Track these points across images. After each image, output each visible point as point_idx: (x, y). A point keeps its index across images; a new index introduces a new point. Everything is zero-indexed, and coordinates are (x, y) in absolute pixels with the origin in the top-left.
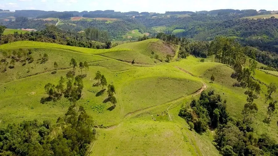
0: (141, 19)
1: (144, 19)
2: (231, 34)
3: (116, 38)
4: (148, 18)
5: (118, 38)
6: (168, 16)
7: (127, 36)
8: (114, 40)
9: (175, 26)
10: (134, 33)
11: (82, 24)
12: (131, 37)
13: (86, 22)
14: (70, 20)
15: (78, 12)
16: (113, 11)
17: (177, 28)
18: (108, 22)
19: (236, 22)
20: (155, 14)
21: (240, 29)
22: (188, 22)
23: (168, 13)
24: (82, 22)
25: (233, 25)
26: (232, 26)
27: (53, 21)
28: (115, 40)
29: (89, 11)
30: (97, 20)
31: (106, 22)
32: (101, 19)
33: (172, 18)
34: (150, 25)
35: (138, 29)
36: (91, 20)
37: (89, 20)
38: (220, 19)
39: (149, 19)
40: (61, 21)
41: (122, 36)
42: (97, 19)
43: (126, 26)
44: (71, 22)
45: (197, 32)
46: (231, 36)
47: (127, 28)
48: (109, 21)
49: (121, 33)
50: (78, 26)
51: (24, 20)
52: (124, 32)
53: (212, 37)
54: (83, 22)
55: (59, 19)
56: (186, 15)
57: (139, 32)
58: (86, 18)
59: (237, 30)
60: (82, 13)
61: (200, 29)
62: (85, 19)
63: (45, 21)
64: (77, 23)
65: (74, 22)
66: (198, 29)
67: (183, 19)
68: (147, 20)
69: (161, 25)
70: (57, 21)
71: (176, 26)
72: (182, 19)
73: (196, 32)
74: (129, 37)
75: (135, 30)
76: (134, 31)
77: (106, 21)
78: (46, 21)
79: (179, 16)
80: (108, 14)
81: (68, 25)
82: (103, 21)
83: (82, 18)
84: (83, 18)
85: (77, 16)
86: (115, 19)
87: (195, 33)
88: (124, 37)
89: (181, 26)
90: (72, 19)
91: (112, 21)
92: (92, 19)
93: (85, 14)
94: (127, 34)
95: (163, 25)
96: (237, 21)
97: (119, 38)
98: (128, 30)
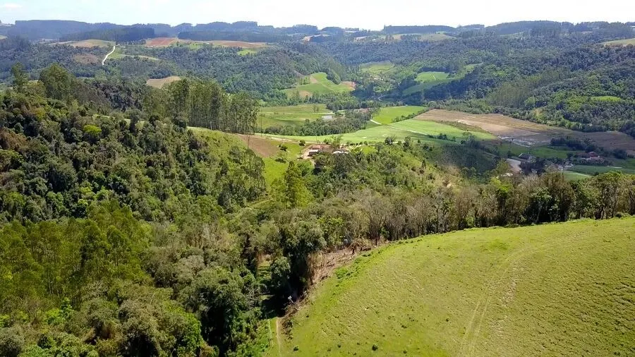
0: (325, 44)
1: (335, 44)
2: (597, 90)
3: (267, 98)
4: (346, 42)
5: (272, 96)
6: (397, 37)
7: (298, 93)
8: (262, 102)
9: (419, 63)
10: (316, 81)
11: (174, 58)
12: (311, 96)
13: (186, 50)
14: (143, 46)
15: (168, 26)
16: (254, 24)
17: (426, 69)
18: (244, 53)
19: (600, 54)
20: (358, 33)
21: (624, 74)
22: (456, 52)
23: (389, 30)
24: (175, 51)
25: (592, 63)
26: (589, 64)
27: (96, 48)
28: (264, 103)
29: (194, 25)
30: (214, 47)
31: (239, 53)
32: (225, 44)
33: (407, 42)
34: (351, 59)
35: (326, 71)
36: (198, 47)
37: (195, 46)
38: (539, 46)
39: (348, 45)
40: (119, 49)
41: (283, 91)
42: (216, 44)
43: (293, 64)
44: (147, 52)
45: (491, 81)
46: (597, 95)
47: (297, 68)
48: (247, 49)
49: (281, 82)
50: (164, 63)
51: (22, 44)
52: (289, 79)
53: (541, 98)
54: (177, 53)
55: (113, 43)
56: (441, 36)
57: (327, 78)
58: (186, 41)
59: (614, 79)
60: (179, 27)
61: (500, 73)
62: (185, 44)
63: (77, 47)
64: (161, 53)
65: (153, 53)
66: (494, 73)
67: (440, 45)
68: (341, 45)
69: (379, 60)
70: (110, 49)
71: (423, 63)
72: (437, 44)
73: (490, 83)
74: (304, 94)
75: (315, 74)
76: (316, 78)
77: (240, 49)
78: (80, 50)
79: (424, 37)
80: (242, 30)
81: (138, 59)
82: (229, 50)
83: (175, 41)
84: (179, 40)
85: (165, 35)
86: (261, 45)
87: (487, 84)
88: (290, 94)
89: (437, 65)
90: (150, 44)
91: (254, 49)
92: (202, 42)
93: (185, 32)
94: (298, 86)
95: (384, 60)
96: (604, 53)
97: (275, 98)
98: (298, 74)
